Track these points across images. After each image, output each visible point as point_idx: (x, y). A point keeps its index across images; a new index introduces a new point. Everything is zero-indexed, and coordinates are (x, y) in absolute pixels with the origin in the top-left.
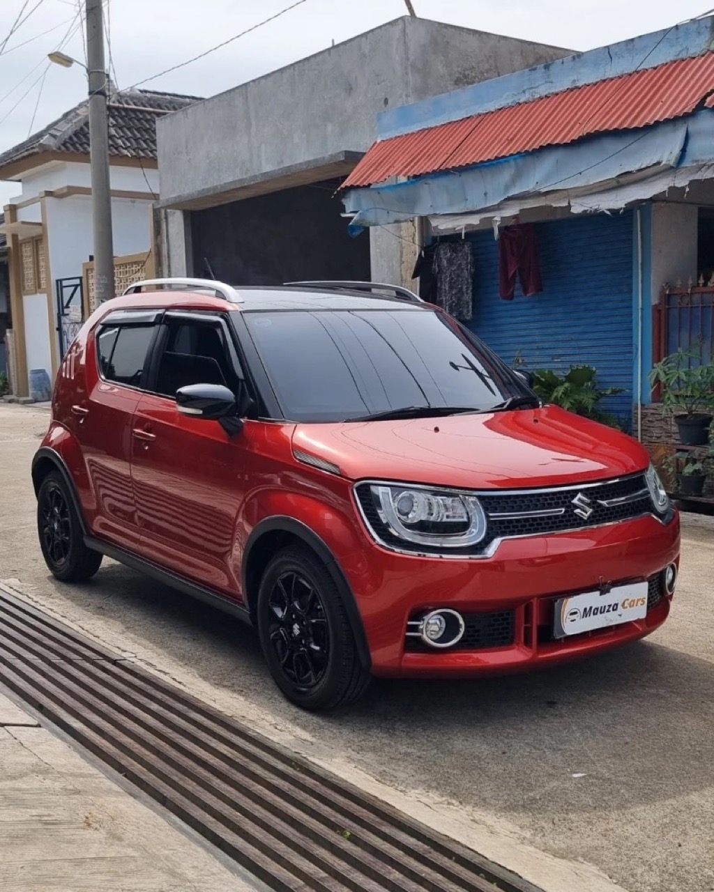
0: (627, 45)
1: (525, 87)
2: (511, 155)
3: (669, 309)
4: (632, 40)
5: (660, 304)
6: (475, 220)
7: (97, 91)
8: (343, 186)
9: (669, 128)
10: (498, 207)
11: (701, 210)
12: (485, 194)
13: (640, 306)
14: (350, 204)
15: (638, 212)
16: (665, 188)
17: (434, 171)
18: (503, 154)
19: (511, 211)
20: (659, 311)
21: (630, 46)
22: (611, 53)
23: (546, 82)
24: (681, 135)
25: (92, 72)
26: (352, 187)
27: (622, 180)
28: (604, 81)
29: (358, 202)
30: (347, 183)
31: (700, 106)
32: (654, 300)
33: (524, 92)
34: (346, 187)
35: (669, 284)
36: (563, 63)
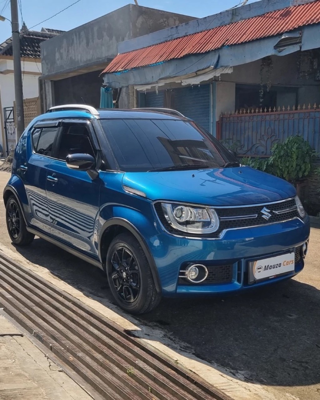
0: (204, 20)
1: (169, 35)
2: (161, 62)
3: (222, 123)
4: (206, 18)
5: (219, 121)
6: (149, 87)
7: (15, 31)
8: (103, 72)
9: (213, 53)
10: (157, 82)
11: (236, 84)
12: (153, 77)
13: (212, 121)
14: (106, 79)
15: (211, 85)
16: (213, 77)
17: (134, 68)
18: (158, 61)
19: (162, 84)
20: (219, 124)
21: (205, 20)
22: (199, 22)
23: (176, 33)
24: (217, 56)
25: (13, 23)
26: (106, 73)
27: (198, 73)
28: (196, 33)
29: (108, 79)
30: (104, 71)
31: (223, 46)
32: (217, 119)
33: (169, 36)
34: (104, 73)
35: (223, 114)
36: (182, 26)
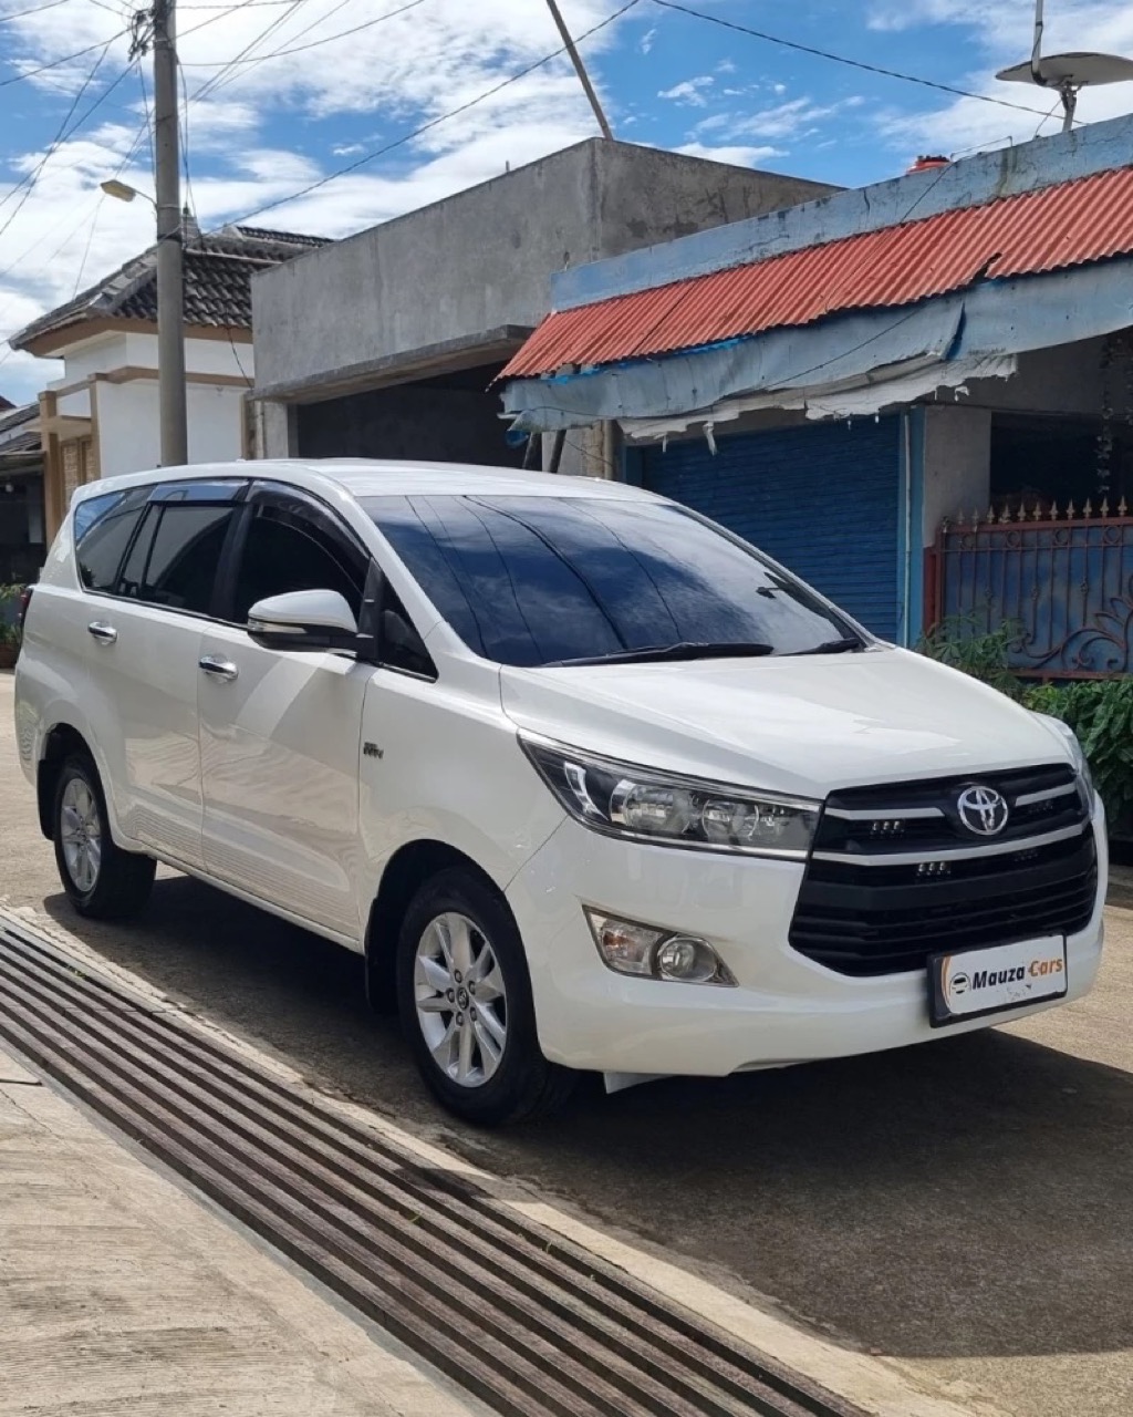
0: (889, 188)
1: (752, 243)
2: (729, 338)
3: (946, 554)
4: (897, 180)
5: (934, 547)
6: (679, 426)
7: (168, 234)
8: (500, 376)
9: (939, 306)
10: (711, 409)
11: (996, 416)
12: (694, 391)
13: (907, 549)
14: (510, 400)
15: (906, 418)
16: (933, 388)
17: (624, 359)
18: (717, 337)
19: (729, 414)
20: (934, 557)
21: (894, 189)
22: (868, 197)
23: (780, 236)
24: (954, 316)
25: (163, 209)
26: (514, 378)
27: (877, 376)
28: (858, 236)
29: (522, 400)
30: (507, 372)
31: (979, 278)
32: (927, 541)
33: (751, 249)
34: (506, 377)
35: (949, 521)
36: (803, 210)
